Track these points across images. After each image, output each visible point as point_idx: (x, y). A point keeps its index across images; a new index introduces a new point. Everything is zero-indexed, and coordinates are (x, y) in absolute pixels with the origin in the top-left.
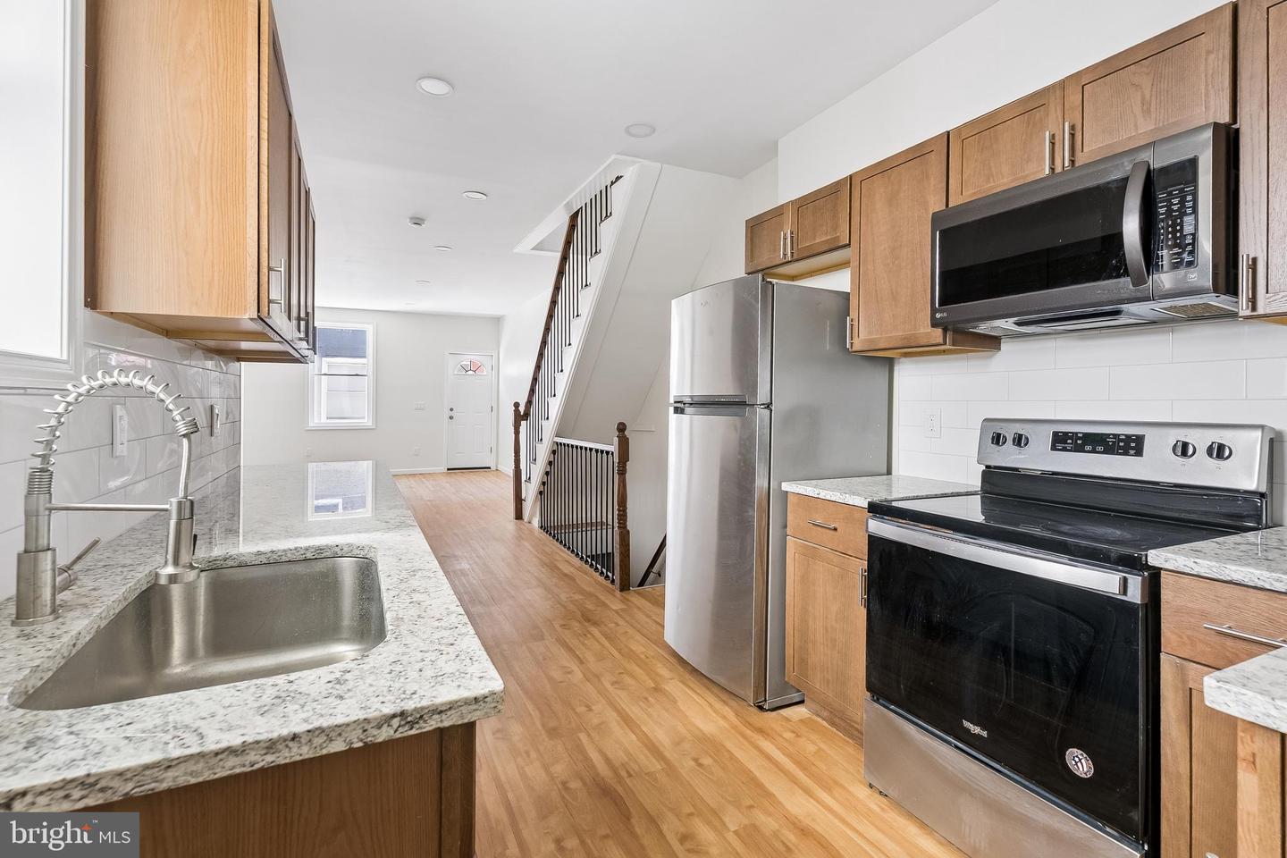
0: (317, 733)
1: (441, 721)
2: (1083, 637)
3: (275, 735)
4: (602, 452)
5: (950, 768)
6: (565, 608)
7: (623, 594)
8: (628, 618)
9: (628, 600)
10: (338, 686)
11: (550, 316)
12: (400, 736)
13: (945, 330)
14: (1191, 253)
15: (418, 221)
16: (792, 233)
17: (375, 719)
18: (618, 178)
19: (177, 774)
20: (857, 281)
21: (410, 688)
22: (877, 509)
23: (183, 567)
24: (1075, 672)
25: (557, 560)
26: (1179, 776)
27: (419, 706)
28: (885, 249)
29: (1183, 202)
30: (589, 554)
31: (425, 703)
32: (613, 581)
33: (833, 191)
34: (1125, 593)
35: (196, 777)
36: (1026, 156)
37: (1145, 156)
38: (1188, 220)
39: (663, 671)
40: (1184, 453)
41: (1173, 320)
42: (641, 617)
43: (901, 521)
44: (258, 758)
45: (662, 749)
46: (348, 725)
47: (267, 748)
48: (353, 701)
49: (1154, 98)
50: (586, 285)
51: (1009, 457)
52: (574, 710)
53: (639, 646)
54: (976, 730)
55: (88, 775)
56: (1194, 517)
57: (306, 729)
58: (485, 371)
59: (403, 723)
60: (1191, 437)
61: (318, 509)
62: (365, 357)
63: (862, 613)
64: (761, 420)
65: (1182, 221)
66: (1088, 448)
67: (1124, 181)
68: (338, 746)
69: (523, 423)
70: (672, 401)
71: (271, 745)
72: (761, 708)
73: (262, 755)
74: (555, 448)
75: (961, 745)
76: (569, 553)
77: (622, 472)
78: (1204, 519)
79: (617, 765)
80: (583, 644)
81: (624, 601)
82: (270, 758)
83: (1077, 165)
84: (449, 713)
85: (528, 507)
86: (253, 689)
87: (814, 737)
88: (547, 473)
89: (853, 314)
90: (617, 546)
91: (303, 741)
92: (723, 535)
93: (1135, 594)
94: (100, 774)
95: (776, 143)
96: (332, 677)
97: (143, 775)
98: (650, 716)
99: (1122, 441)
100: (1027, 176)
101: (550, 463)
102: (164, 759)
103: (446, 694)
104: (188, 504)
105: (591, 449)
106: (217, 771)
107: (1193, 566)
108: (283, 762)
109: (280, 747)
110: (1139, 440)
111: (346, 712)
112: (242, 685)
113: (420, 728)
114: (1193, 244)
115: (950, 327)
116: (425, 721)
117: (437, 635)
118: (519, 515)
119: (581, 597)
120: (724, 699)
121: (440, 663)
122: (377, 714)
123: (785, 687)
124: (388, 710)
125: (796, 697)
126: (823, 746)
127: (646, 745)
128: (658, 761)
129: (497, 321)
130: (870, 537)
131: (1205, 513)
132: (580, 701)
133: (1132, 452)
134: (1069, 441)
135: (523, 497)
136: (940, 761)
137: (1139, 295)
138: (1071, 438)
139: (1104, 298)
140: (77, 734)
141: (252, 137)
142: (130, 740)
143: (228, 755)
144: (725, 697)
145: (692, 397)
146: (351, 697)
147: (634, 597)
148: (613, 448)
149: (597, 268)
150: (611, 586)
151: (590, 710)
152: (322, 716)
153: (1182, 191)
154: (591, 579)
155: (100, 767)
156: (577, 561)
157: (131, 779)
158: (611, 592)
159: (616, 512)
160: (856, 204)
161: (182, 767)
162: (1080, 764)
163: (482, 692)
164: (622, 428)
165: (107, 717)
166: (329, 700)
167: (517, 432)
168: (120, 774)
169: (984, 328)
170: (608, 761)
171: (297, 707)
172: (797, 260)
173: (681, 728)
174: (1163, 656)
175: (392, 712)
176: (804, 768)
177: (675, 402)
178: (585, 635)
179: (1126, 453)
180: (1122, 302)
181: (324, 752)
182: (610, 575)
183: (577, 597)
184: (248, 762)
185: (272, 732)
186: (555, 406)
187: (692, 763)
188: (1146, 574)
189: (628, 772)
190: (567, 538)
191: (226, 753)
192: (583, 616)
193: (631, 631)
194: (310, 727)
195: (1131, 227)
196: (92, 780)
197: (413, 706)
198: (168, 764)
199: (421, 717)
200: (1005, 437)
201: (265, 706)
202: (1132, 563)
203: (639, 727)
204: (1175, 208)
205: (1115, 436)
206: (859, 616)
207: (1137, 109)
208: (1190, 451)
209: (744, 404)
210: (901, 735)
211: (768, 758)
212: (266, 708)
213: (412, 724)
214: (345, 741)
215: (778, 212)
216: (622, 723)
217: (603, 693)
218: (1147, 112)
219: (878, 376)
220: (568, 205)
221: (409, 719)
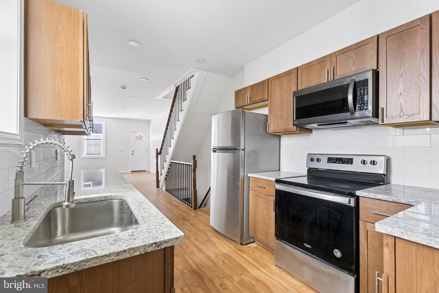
0: (131, 249)
1: (167, 245)
2: (338, 217)
3: (119, 250)
4: (187, 165)
5: (300, 258)
6: (176, 216)
7: (195, 211)
8: (198, 218)
9: (197, 213)
10: (132, 236)
11: (169, 120)
12: (155, 250)
13: (297, 127)
14: (367, 106)
15: (124, 88)
16: (250, 96)
17: (148, 245)
18: (193, 76)
19: (90, 263)
20: (270, 111)
21: (156, 236)
22: (278, 181)
23: (71, 202)
24: (336, 227)
25: (172, 201)
26: (364, 255)
27: (160, 240)
28: (279, 102)
29: (364, 91)
30: (183, 198)
31: (162, 240)
32: (191, 207)
33: (263, 83)
34: (350, 204)
35: (96, 264)
36: (320, 76)
37: (354, 78)
38: (366, 96)
39: (211, 235)
40: (364, 163)
41: (361, 125)
42: (201, 217)
43: (285, 185)
44: (114, 257)
45: (212, 258)
46: (140, 247)
47: (117, 254)
48: (139, 240)
49: (356, 61)
50: (182, 110)
51: (315, 165)
52: (183, 248)
53: (202, 227)
54: (308, 246)
55: (64, 265)
56: (367, 182)
57: (128, 248)
58: (144, 138)
59: (156, 246)
60: (366, 158)
61: (85, 186)
62: (101, 133)
63: (273, 213)
64: (242, 154)
65: (364, 97)
66: (338, 162)
67: (348, 85)
68: (137, 253)
69: (159, 156)
70: (212, 148)
71: (118, 254)
72: (242, 244)
73: (115, 257)
74: (171, 164)
75: (303, 251)
76: (176, 198)
77: (195, 171)
78: (369, 182)
79: (198, 264)
80: (184, 227)
81: (196, 213)
82: (117, 258)
83: (335, 79)
84: (169, 242)
85: (161, 184)
86: (105, 238)
87: (258, 252)
88: (168, 172)
89: (269, 121)
90: (193, 195)
91: (127, 252)
92: (229, 190)
93: (352, 204)
94: (68, 264)
95: (244, 67)
96: (129, 234)
97: (80, 264)
98: (207, 248)
99: (347, 160)
100: (321, 81)
101: (169, 169)
102: (86, 259)
103: (167, 237)
104: (72, 182)
105: (183, 164)
106: (102, 262)
107: (368, 195)
108: (121, 259)
109: (121, 254)
110: (352, 159)
111: (138, 243)
112: (101, 237)
113: (160, 247)
114: (367, 103)
115: (298, 126)
116: (162, 245)
117: (157, 221)
118: (158, 186)
119: (182, 212)
120: (230, 242)
121: (162, 228)
122: (148, 243)
123: (249, 237)
124: (151, 242)
125: (252, 240)
126: (261, 255)
127: (206, 257)
128: (211, 262)
129: (149, 121)
130: (276, 189)
131: (370, 180)
132: (184, 245)
133: (350, 163)
134: (332, 160)
135: (159, 180)
136: (297, 256)
137: (352, 117)
138: (333, 159)
139: (343, 118)
140: (54, 254)
141: (81, 61)
142: (73, 254)
143: (105, 257)
144: (230, 241)
145: (218, 147)
146: (138, 239)
147: (198, 211)
148: (191, 163)
149: (185, 105)
150: (191, 208)
151: (188, 248)
152: (131, 245)
153: (364, 88)
154: (184, 206)
155: (67, 262)
156: (179, 201)
157: (77, 265)
158: (191, 210)
159: (192, 184)
160: (270, 88)
161: (92, 261)
162: (338, 254)
163: (178, 236)
164: (194, 157)
165: (61, 249)
166: (132, 240)
167: (157, 159)
168: (73, 264)
169: (308, 126)
170: (195, 263)
171: (122, 243)
172: (251, 104)
173: (217, 252)
174: (360, 221)
175: (153, 243)
176: (256, 262)
177: (213, 149)
178: (184, 224)
179: (348, 164)
180: (348, 119)
181: (133, 255)
182: (191, 205)
183: (180, 212)
184: (111, 259)
185: (118, 250)
186: (171, 150)
187: (222, 262)
188: (355, 198)
189: (202, 266)
190: (175, 193)
191: (105, 256)
192: (182, 218)
193: (199, 222)
194: (129, 248)
195: (350, 98)
196: (65, 266)
197: (159, 241)
198: (88, 260)
199: (161, 244)
200: (314, 159)
201: (111, 243)
202: (352, 195)
203: (204, 252)
204: (362, 93)
205: (345, 158)
206: (273, 214)
207: (352, 64)
208: (366, 163)
209: (236, 149)
210: (286, 249)
211: (245, 259)
212: (112, 243)
213: (158, 246)
214: (139, 252)
215: (245, 89)
216: (199, 251)
217: (191, 242)
218: (354, 65)
219: (276, 141)
220: (175, 84)
221: (158, 245)
